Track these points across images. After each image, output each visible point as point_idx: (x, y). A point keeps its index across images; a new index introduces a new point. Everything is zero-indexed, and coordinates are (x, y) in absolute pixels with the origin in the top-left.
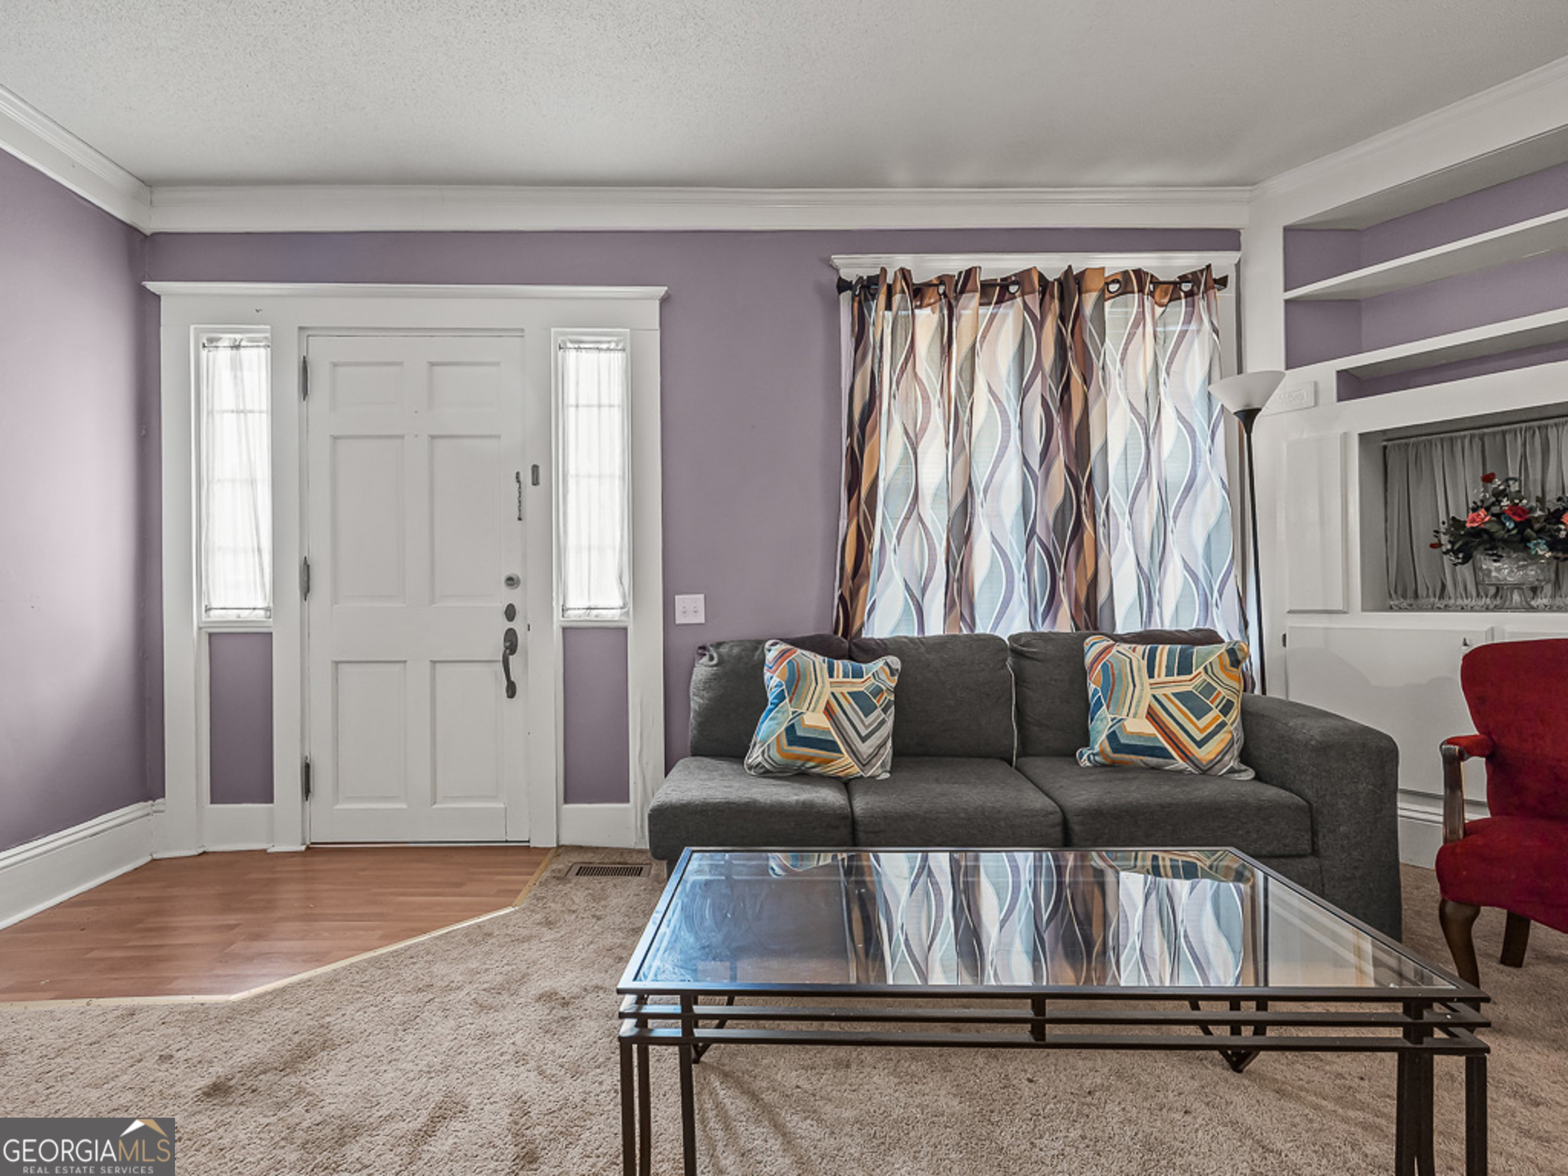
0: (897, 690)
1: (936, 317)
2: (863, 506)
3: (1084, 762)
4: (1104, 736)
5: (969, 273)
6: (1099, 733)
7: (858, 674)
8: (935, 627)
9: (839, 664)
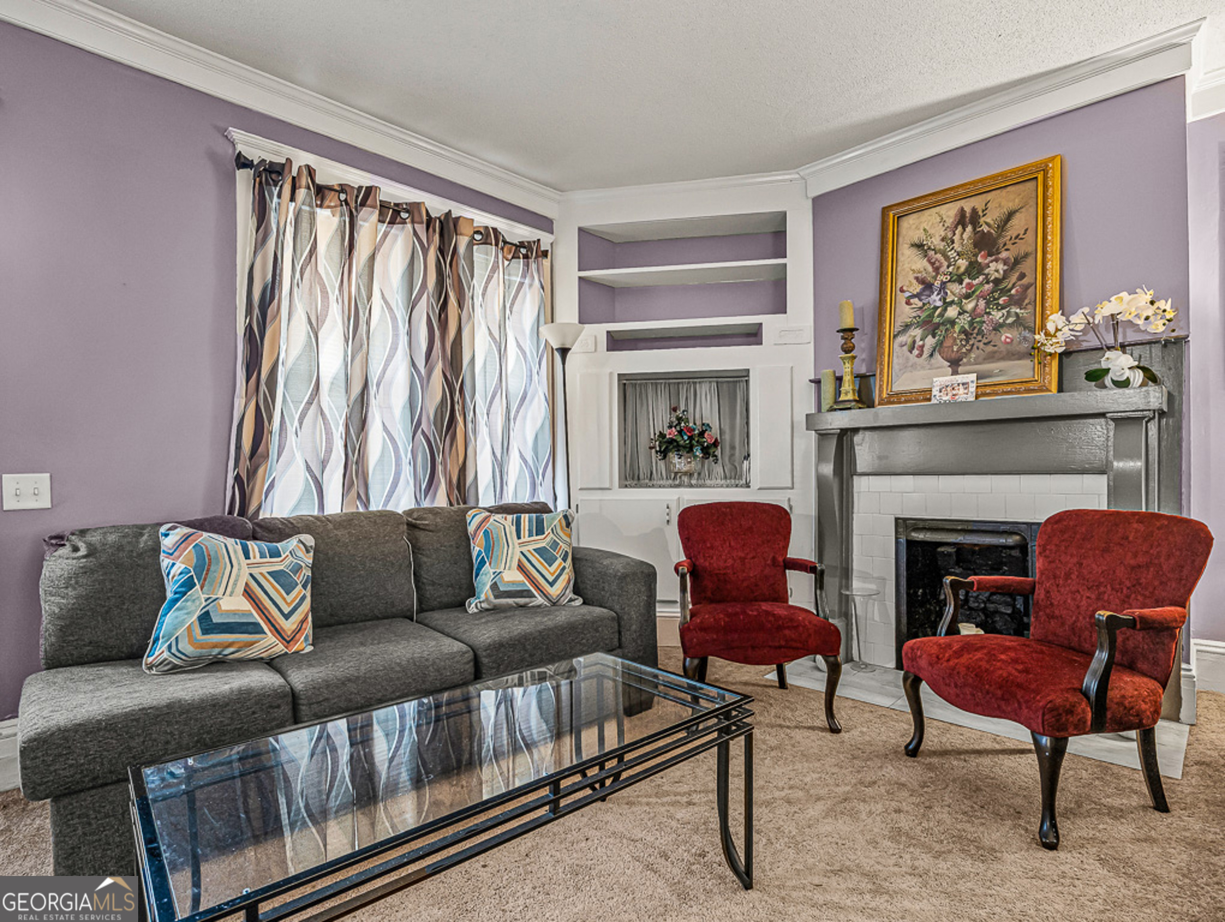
0: (314, 567)
1: (336, 220)
2: (263, 387)
3: (472, 609)
4: (488, 587)
5: (369, 190)
6: (484, 584)
7: (275, 554)
8: (334, 506)
9: (252, 545)
